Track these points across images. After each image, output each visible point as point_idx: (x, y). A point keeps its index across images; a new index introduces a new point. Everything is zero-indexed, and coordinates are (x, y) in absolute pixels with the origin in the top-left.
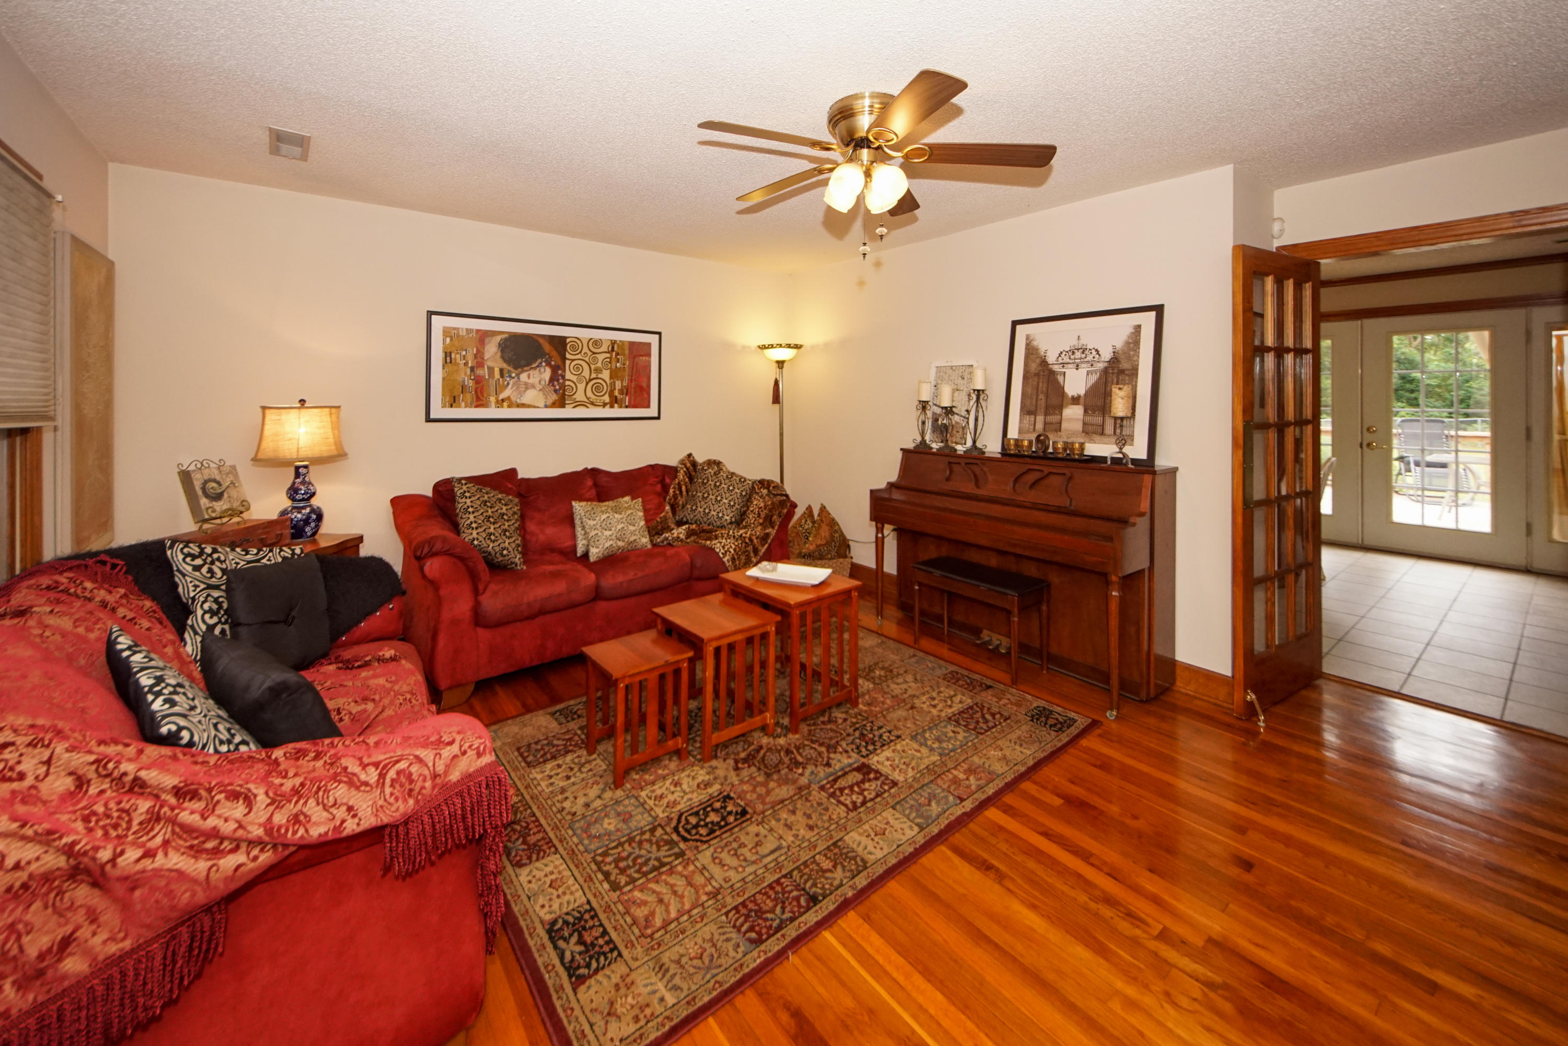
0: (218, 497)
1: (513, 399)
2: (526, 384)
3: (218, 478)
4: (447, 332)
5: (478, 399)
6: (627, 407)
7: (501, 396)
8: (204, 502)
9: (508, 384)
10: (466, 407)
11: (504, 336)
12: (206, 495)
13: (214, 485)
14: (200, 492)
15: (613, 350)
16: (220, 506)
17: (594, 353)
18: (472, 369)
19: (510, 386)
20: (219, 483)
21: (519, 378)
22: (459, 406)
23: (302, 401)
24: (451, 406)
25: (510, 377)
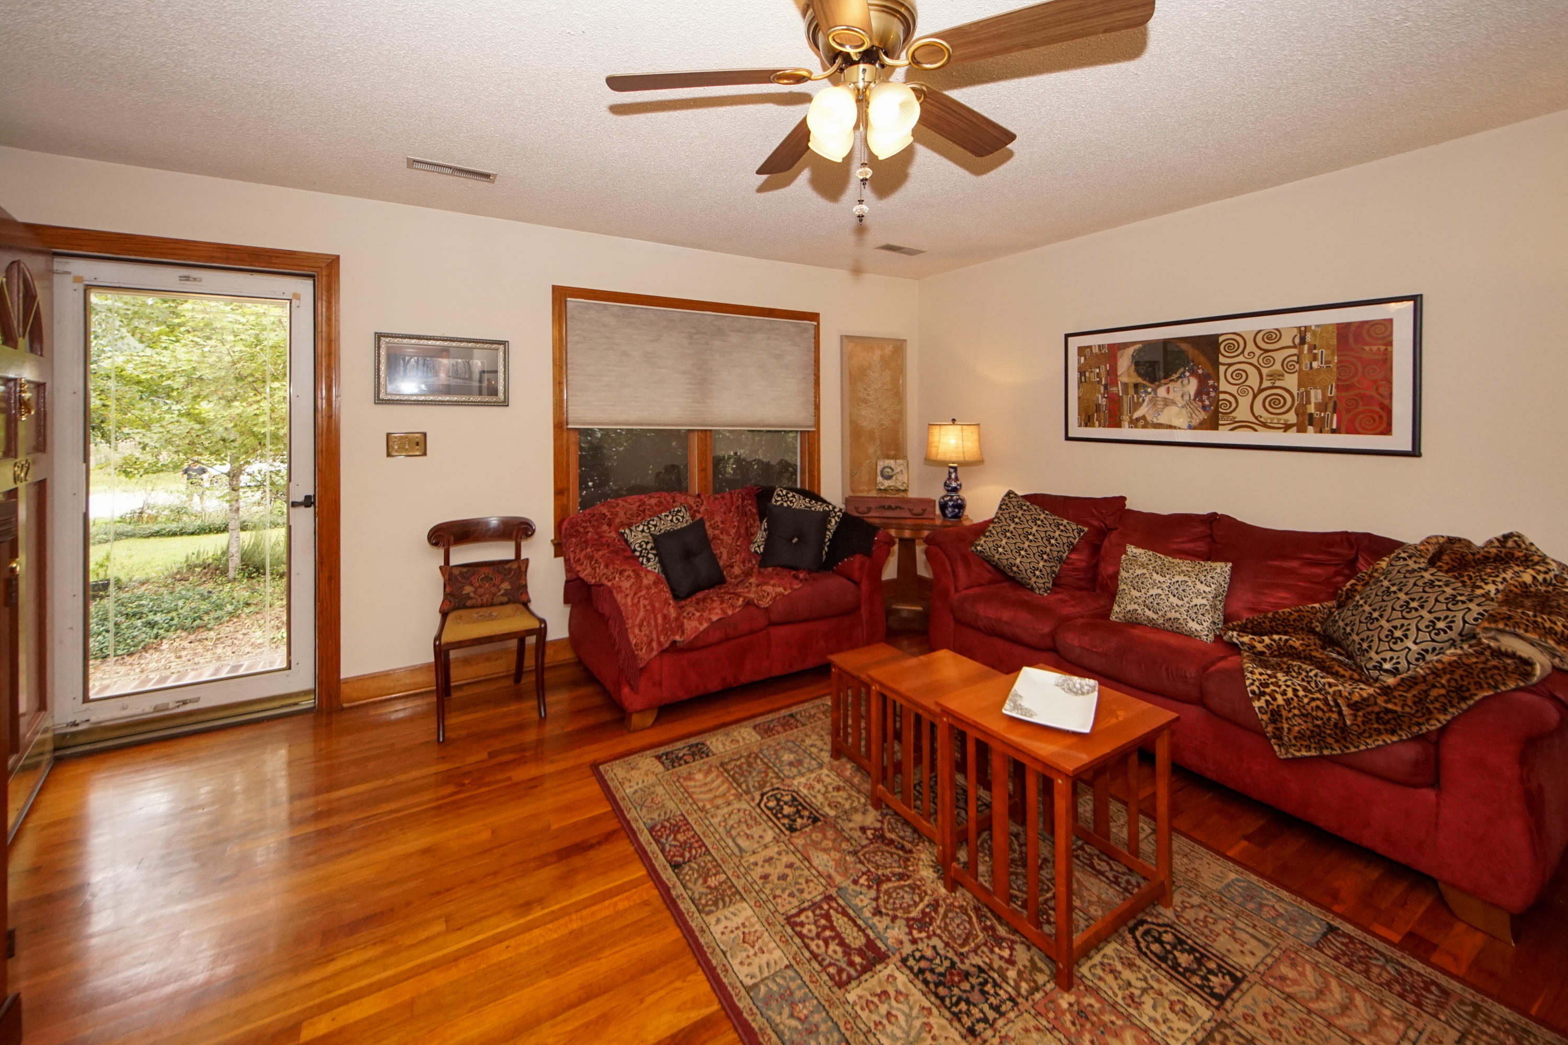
0: (889, 478)
1: (1149, 418)
2: (1165, 399)
3: (893, 467)
4: (1081, 350)
5: (1111, 417)
6: (1333, 431)
7: (1136, 415)
8: (880, 479)
9: (1144, 400)
10: (1100, 426)
11: (1137, 347)
12: (882, 475)
13: (889, 470)
14: (879, 473)
15: (1303, 341)
16: (887, 483)
17: (1266, 351)
18: (1106, 387)
19: (1145, 404)
20: (892, 470)
21: (1156, 394)
22: (1093, 426)
23: (954, 420)
24: (1086, 426)
25: (1146, 392)
